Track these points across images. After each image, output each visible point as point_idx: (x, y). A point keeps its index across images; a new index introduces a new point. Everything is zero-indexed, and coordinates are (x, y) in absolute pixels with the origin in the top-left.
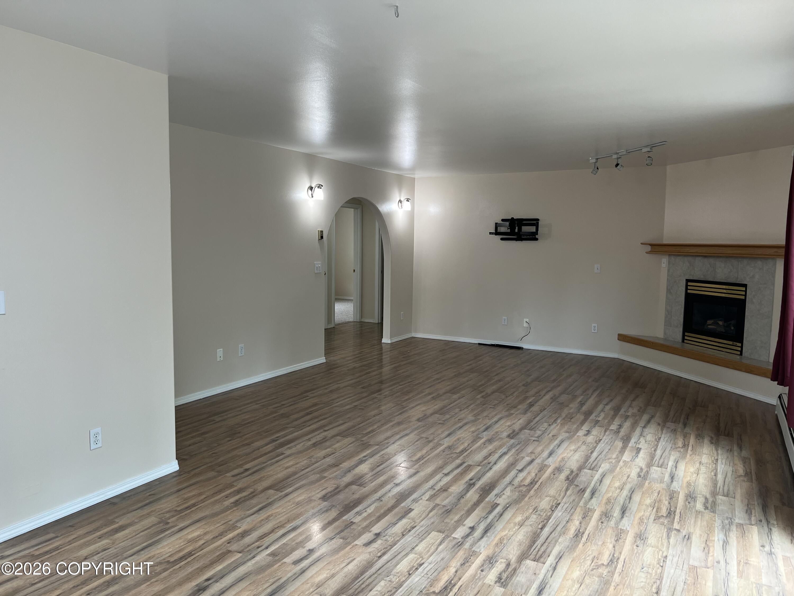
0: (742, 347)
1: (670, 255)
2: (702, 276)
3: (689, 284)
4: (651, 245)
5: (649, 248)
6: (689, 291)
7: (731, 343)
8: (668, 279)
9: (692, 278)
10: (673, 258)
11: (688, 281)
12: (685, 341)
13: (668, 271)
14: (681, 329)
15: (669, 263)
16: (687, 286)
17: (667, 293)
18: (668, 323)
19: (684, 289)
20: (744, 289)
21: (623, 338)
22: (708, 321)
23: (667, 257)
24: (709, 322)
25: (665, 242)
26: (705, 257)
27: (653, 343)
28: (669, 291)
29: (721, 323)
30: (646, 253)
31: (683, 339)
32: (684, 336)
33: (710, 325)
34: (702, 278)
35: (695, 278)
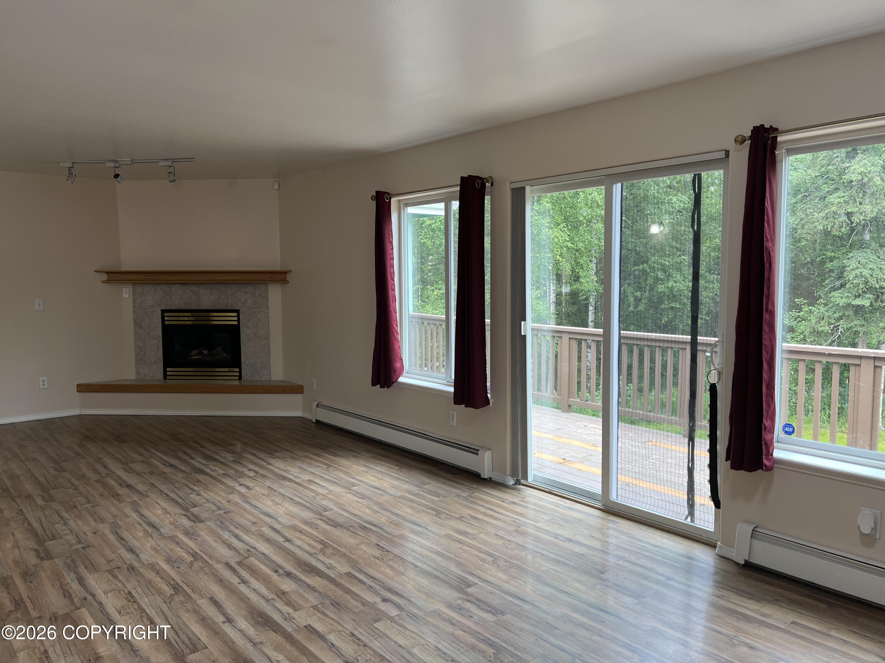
0: (240, 372)
1: (134, 283)
2: (183, 305)
3: (166, 314)
4: (108, 273)
5: (105, 277)
6: (166, 323)
7: (227, 370)
8: (134, 311)
9: (169, 308)
10: (139, 288)
11: (163, 311)
12: (168, 377)
13: (134, 302)
14: (161, 365)
15: (134, 293)
16: (163, 317)
17: (135, 327)
18: (140, 360)
19: (160, 320)
20: (236, 314)
21: (83, 388)
22: (192, 352)
23: (131, 287)
24: (194, 352)
25: (124, 269)
26: (184, 284)
27: (138, 386)
28: (137, 324)
29: (205, 352)
30: (103, 282)
31: (165, 376)
32: (165, 372)
33: (194, 355)
34: (183, 307)
35: (173, 308)
